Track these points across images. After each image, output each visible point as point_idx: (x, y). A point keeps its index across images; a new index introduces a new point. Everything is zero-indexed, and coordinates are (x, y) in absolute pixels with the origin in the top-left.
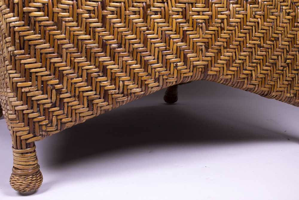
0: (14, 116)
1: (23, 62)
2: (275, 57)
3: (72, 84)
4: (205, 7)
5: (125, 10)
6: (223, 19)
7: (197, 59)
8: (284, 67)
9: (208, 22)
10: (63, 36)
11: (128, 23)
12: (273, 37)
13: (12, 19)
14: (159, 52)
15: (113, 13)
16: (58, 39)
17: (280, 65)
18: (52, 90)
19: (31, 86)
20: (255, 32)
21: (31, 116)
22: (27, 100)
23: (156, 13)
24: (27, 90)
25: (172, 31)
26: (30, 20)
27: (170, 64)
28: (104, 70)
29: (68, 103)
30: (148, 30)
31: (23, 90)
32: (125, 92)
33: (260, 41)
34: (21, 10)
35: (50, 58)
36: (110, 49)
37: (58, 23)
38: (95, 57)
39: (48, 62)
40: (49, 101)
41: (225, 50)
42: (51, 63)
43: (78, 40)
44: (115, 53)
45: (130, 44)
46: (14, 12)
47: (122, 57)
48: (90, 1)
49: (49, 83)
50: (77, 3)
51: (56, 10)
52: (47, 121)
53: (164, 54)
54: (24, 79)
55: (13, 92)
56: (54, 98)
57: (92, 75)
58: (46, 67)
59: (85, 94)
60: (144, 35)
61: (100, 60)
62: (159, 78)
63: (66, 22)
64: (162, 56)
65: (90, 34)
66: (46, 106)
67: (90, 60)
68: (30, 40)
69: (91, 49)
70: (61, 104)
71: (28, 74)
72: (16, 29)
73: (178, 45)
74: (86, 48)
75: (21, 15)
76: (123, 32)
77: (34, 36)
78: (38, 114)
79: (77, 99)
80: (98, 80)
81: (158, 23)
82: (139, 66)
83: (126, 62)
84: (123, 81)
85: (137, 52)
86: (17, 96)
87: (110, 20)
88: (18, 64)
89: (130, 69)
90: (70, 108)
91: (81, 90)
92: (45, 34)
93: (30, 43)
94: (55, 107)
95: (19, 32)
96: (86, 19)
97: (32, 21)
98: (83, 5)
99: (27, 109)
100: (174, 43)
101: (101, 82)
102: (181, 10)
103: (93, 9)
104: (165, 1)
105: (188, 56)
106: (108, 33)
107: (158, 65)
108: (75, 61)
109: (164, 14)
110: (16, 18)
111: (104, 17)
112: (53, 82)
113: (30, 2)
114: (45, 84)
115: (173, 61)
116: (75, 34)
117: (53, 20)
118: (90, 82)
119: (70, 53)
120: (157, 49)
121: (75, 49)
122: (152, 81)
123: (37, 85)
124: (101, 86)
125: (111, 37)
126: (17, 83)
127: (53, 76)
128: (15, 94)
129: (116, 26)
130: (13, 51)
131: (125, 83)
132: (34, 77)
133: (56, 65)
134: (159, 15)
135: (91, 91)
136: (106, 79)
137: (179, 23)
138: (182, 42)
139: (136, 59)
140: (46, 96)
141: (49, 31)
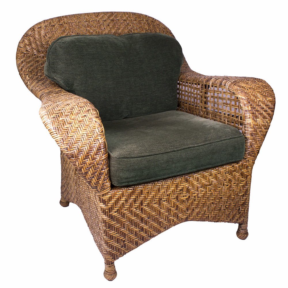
0: (106, 253)
1: (109, 233)
2: (221, 206)
3: (129, 237)
4: (187, 193)
5: (151, 203)
6: (195, 196)
7: (183, 215)
8: (225, 209)
9: (188, 199)
10: (125, 220)
11: (152, 208)
12: (219, 198)
13: (105, 217)
14: (166, 217)
15: (146, 206)
16: (123, 222)
17: (223, 209)
18: (121, 242)
19: (113, 241)
20: (211, 197)
21: (113, 252)
22: (111, 247)
23: (164, 201)
24: (111, 243)
25: (171, 207)
26: (112, 217)
27: (171, 220)
28: (142, 229)
29: (128, 245)
30: (161, 209)
31: (110, 243)
32: (151, 236)
33: (213, 201)
34: (109, 214)
35: (120, 230)
36: (145, 220)
37: (123, 215)
38: (139, 225)
39: (120, 231)
40: (120, 246)
41: (196, 209)
42: (121, 231)
43: (131, 220)
44: (147, 221)
45: (153, 217)
46: (106, 215)
47: (150, 222)
48: (136, 204)
49: (120, 239)
50: (131, 206)
51: (122, 211)
52: (119, 253)
53: (168, 217)
54: (110, 239)
55: (105, 244)
56: (122, 244)
57: (137, 232)
58: (119, 233)
59: (134, 240)
60: (159, 211)
61: (141, 225)
62: (166, 227)
63: (126, 214)
64: (167, 218)
65: (136, 217)
66: (119, 248)
67: (137, 227)
68: (112, 224)
69: (137, 222)
70: (125, 246)
71: (112, 237)
72: (107, 221)
73: (174, 212)
74: (135, 223)
75: (109, 216)
76: (150, 213)
77: (114, 223)
78: (116, 251)
79: (131, 243)
80: (139, 234)
81: (165, 205)
82: (157, 224)
83: (152, 224)
84: (150, 232)
85: (156, 219)
86: (107, 246)
87: (144, 209)
88: (108, 234)
89: (153, 226)
90: (128, 247)
91: (133, 239)
92: (118, 221)
93: (112, 225)
94: (123, 247)
95: (108, 222)
96: (135, 211)
97: (113, 217)
98: (133, 206)
99: (112, 250)
100: (172, 212)
101: (141, 234)
102: (176, 197)
103: (137, 206)
104: (168, 195)
105: (179, 215)
106: (144, 214)
107: (165, 222)
108: (130, 228)
109: (168, 201)
110: (107, 217)
111: (142, 208)
112: (121, 238)
113: (112, 210)
114: (118, 240)
115: (172, 219)
116: (130, 218)
117: (121, 215)
118: (136, 235)
119: (128, 226)
120: (165, 216)
121: (130, 224)
122: (163, 229)
123: (115, 241)
124: (141, 236)
125: (145, 215)
126: (107, 241)
127: (121, 236)
128: (106, 245)
129: (147, 211)
130: (106, 229)
131: (151, 232)
132: (114, 238)
133: (123, 232)
134: (166, 202)
135: (137, 238)
136: (143, 232)
137: (175, 203)
138: (176, 210)
139: (156, 222)
140: (119, 244)
141: (120, 219)
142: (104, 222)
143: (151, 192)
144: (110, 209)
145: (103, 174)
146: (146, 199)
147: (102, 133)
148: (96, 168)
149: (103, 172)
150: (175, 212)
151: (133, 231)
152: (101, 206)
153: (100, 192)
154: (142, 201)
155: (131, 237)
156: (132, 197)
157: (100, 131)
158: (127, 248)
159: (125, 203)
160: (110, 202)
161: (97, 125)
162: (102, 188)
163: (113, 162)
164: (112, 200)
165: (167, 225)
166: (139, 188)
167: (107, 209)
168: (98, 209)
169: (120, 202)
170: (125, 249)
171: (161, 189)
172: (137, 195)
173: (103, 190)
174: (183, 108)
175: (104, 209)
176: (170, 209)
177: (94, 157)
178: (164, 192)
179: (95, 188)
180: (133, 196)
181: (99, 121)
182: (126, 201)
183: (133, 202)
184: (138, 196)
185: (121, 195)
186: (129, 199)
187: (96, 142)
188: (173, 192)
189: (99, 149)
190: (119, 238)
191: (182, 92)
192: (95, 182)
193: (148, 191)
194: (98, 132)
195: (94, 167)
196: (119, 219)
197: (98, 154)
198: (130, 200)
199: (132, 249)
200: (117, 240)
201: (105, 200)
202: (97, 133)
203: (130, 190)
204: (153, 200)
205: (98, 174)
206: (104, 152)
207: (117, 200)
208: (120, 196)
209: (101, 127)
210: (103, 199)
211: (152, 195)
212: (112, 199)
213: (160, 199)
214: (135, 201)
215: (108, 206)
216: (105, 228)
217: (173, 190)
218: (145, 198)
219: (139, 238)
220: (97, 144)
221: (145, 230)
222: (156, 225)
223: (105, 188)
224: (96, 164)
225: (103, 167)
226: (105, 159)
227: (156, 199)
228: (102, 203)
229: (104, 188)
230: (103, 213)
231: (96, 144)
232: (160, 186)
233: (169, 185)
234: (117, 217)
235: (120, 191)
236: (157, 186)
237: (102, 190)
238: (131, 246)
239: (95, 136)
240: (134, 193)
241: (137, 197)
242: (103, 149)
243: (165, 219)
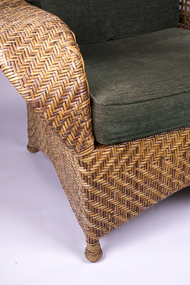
0: (88, 229)
1: (93, 205)
3: (119, 209)
5: (149, 164)
10: (114, 188)
11: (151, 170)
13: (86, 185)
14: (168, 180)
15: (142, 168)
16: (112, 190)
18: (108, 215)
19: (98, 215)
21: (98, 229)
22: (96, 222)
23: (167, 160)
24: (95, 218)
25: (176, 167)
26: (96, 185)
27: (175, 184)
28: (137, 197)
29: (117, 218)
30: (162, 170)
31: (93, 218)
32: (148, 205)
34: (92, 181)
35: (107, 200)
36: (140, 186)
37: (112, 182)
38: (132, 193)
39: (106, 202)
40: (107, 220)
42: (108, 202)
43: (122, 187)
44: (143, 187)
45: (151, 181)
46: (87, 182)
47: (147, 188)
48: (129, 165)
49: (107, 211)
50: (122, 169)
51: (110, 176)
52: (106, 229)
53: (171, 180)
54: (93, 213)
55: (87, 218)
56: (109, 218)
57: (130, 202)
58: (105, 204)
59: (126, 212)
60: (160, 173)
61: (135, 193)
62: (167, 193)
63: (116, 180)
64: (170, 181)
65: (129, 182)
66: (105, 222)
67: (129, 195)
68: (97, 194)
69: (130, 189)
70: (113, 219)
71: (96, 210)
72: (89, 190)
73: (180, 173)
74: (127, 190)
75: (92, 184)
76: (147, 176)
77: (99, 192)
78: (101, 227)
79: (122, 215)
80: (133, 203)
81: (168, 165)
82: (156, 190)
83: (149, 190)
84: (147, 200)
85: (155, 183)
86: (90, 221)
87: (140, 172)
88: (90, 206)
89: (151, 193)
90: (118, 220)
91: (124, 210)
92: (104, 189)
93: (97, 195)
94: (110, 222)
95: (90, 192)
96: (127, 175)
97: (98, 185)
98: (126, 169)
99: (96, 226)
100: (177, 173)
101: (135, 204)
102: (183, 154)
103: (130, 169)
104: (173, 152)
105: (186, 177)
106: (139, 179)
107: (168, 187)
108: (121, 197)
109: (172, 159)
110: (89, 185)
111: (137, 171)
112: (109, 211)
113: (96, 176)
114: (104, 213)
115: (176, 182)
116: (121, 184)
117: (109, 181)
118: (129, 205)
119: (118, 195)
120: (167, 179)
121: (121, 192)
122: (164, 195)
123: (100, 214)
124: (134, 206)
125: (141, 180)
126: (90, 215)
127: (109, 208)
128: (89, 220)
129: (143, 174)
130: (87, 200)
131: (148, 201)
132: (99, 211)
133: (111, 202)
134: (169, 161)
135: (130, 209)
136: (138, 201)
137: (181, 161)
138: (183, 171)
139: (155, 187)
140: (105, 218)
141: (107, 187)
142: (86, 191)
143: (150, 149)
144: (94, 175)
145: (83, 128)
146: (143, 159)
147: (81, 69)
148: (73, 121)
149: (84, 126)
150: (181, 174)
151: (125, 201)
152: (80, 170)
153: (79, 153)
154: (137, 162)
155: (121, 208)
156: (124, 158)
157: (78, 66)
158: (116, 222)
159: (114, 166)
160: (94, 166)
161: (73, 57)
162: (83, 147)
163: (97, 112)
164: (96, 163)
165: (170, 190)
166: (133, 145)
167: (90, 175)
168: (77, 174)
169: (107, 165)
170: (114, 223)
171: (163, 145)
172: (131, 153)
173: (84, 150)
174: (187, 25)
175: (85, 175)
176: (175, 169)
177: (70, 105)
178: (168, 148)
179: (73, 148)
180: (126, 155)
181: (76, 51)
182: (116, 162)
183: (125, 164)
184: (131, 156)
185: (109, 155)
186: (120, 160)
187: (73, 83)
188: (179, 147)
189: (77, 93)
190: (106, 211)
192: (72, 140)
193: (146, 148)
194: (75, 68)
195: (71, 119)
196: (106, 186)
197: (76, 101)
198: (121, 161)
199: (122, 222)
200: (103, 213)
201: (87, 163)
202: (74, 69)
203: (121, 147)
204: (152, 160)
205: (77, 129)
206: (84, 97)
207: (103, 163)
208: (108, 157)
209: (80, 59)
210: (84, 162)
211: (152, 154)
212: (96, 162)
213: (162, 158)
214: (128, 162)
215: (90, 171)
216: (87, 199)
217: (179, 145)
218: (142, 158)
219: (132, 208)
220: (74, 86)
221: (141, 198)
222: (154, 191)
223: (87, 148)
224: (73, 115)
225: (83, 118)
226: (86, 107)
227: (156, 158)
228: (83, 168)
229: (86, 148)
230: (84, 180)
231: (72, 86)
232: (163, 140)
233: (175, 139)
234: (103, 185)
235: (107, 150)
236: (158, 141)
237: (83, 150)
238: (122, 219)
239: (71, 74)
240: (127, 151)
241: (131, 157)
242: (83, 92)
243: (168, 183)
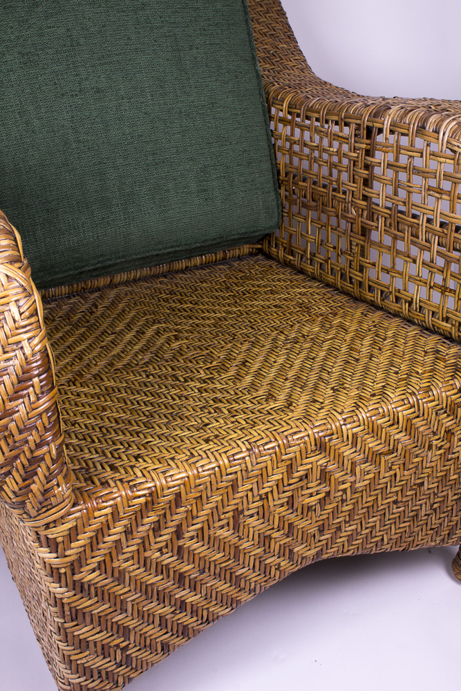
0: (68, 687)
1: (76, 633)
2: (418, 507)
3: (141, 635)
4: (320, 484)
5: (209, 529)
6: (344, 491)
7: (308, 548)
8: (428, 515)
9: (322, 502)
10: (126, 589)
11: (213, 542)
12: (415, 485)
13: (58, 589)
14: (255, 559)
15: (192, 538)
16: (120, 595)
17: (423, 514)
18: (115, 651)
19: (89, 655)
20: (391, 487)
21: (91, 686)
22: (85, 671)
23: (252, 516)
24: (84, 661)
25: (273, 529)
26: (82, 587)
27: (271, 567)
28: (182, 605)
29: (137, 656)
30: (240, 539)
31: (79, 662)
32: (211, 619)
33: (397, 495)
34: (70, 580)
35: (111, 619)
36: (190, 580)
37: (120, 577)
38: (170, 596)
39: (109, 624)
40: (113, 663)
41: (347, 525)
42: (112, 623)
43: (147, 586)
44: (196, 582)
45: (215, 565)
46: (60, 582)
47: (206, 583)
48: (161, 536)
49: (112, 644)
50: (144, 544)
51: (116, 564)
52: (112, 684)
53: (261, 559)
54: (78, 651)
55: (65, 664)
56: (118, 659)
57: (167, 617)
58: (107, 629)
59: (158, 640)
60: (235, 547)
61: (177, 597)
62: (255, 588)
63: (129, 572)
64: (260, 562)
65: (162, 573)
66: (109, 669)
67: (164, 601)
68: (85, 608)
69: (164, 589)
70: (128, 660)
71: (83, 644)
72: (65, 601)
73: (282, 543)
74: (158, 591)
75: (71, 585)
76: (206, 556)
77: (89, 602)
78: (99, 680)
79: (148, 649)
80: (173, 619)
81: (253, 527)
82: (229, 584)
83: (211, 586)
84: (208, 609)
85: (226, 570)
86: (71, 669)
87: (189, 547)
88: (70, 636)
89: (217, 592)
90: (139, 661)
91: (152, 637)
92: (102, 594)
93: (84, 611)
94: (121, 666)
95: (69, 604)
96: (157, 558)
97: (86, 587)
98: (152, 544)
99: (86, 680)
100: (276, 543)
101: (179, 619)
102: (286, 500)
103: (164, 543)
104: (263, 497)
105: (295, 550)
106: (186, 563)
107: (255, 574)
108: (145, 609)
109: (263, 514)
110: (64, 589)
111: (180, 548)
112: (116, 642)
113: (81, 567)
114: (106, 647)
115: (274, 563)
116: (143, 580)
117: (112, 576)
118: (164, 625)
119: (138, 604)
120: (252, 558)
121: (144, 597)
122: (246, 594)
123: (96, 652)
124: (178, 624)
125: (191, 566)
126: (69, 656)
127: (116, 636)
128: (68, 667)
129: (196, 552)
130: (62, 623)
131: (210, 610)
132: (91, 645)
133: (119, 623)
134: (256, 517)
135: (167, 633)
136: (185, 613)
137: (284, 516)
138: (288, 537)
139: (225, 578)
140: (109, 659)
141: (108, 590)
142: (58, 602)
143: (209, 495)
144: (74, 567)
145: (43, 459)
146: (193, 518)
147: (33, 320)
148: (17, 444)
149: (44, 454)
150: (285, 543)
151: (154, 615)
152: (42, 555)
153: (35, 517)
154: (179, 527)
155: (146, 632)
156: (146, 520)
157: (27, 314)
158: (134, 666)
159: (124, 540)
160: (73, 545)
161: (14, 291)
162: (43, 505)
164: (79, 537)
165: (260, 581)
166: (169, 488)
167: (65, 565)
168: (35, 562)
169: (107, 539)
170: (129, 668)
171: (240, 483)
172: (163, 509)
173: (48, 510)
174: (294, 193)
175: (53, 566)
176: (270, 535)
177: (8, 408)
178: (251, 490)
179: (19, 506)
180: (151, 514)
181: (21, 277)
182: (128, 532)
183: (151, 533)
184: (165, 513)
185: (110, 517)
186: (137, 526)
187: (12, 354)
188: (277, 485)
189: (23, 379)
190: (110, 643)
191: (291, 147)
192: (16, 489)
193: (199, 494)
194: (17, 317)
195: (10, 441)
196: (107, 588)
197: (22, 397)
198: (141, 529)
199: (150, 664)
200: (103, 649)
201: (55, 538)
202: (15, 321)
203: (139, 497)
204: (216, 518)
205: (26, 463)
206: (42, 387)
207: (96, 536)
208: (107, 521)
209: (30, 295)
210: (50, 536)
211: (213, 505)
212: (78, 535)
213: (238, 513)
214: (157, 529)
215: (66, 556)
216: (62, 621)
217: (278, 480)
218: (191, 516)
219: (172, 630)
220: (17, 362)
221: (192, 605)
222: (223, 587)
223: (54, 504)
224: (15, 431)
225: (41, 436)
226: (47, 411)
227: (224, 513)
228: (47, 550)
229: (51, 504)
230: (52, 576)
231: (11, 362)
232: (239, 473)
233: (266, 467)
234: (99, 585)
235: (105, 504)
236: (227, 475)
237: (44, 509)
238: (149, 657)
239: (9, 333)
240: (153, 504)
241: (165, 516)
242: (39, 375)
243: (254, 567)
